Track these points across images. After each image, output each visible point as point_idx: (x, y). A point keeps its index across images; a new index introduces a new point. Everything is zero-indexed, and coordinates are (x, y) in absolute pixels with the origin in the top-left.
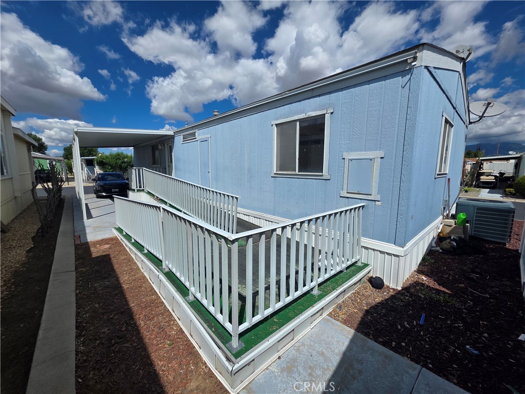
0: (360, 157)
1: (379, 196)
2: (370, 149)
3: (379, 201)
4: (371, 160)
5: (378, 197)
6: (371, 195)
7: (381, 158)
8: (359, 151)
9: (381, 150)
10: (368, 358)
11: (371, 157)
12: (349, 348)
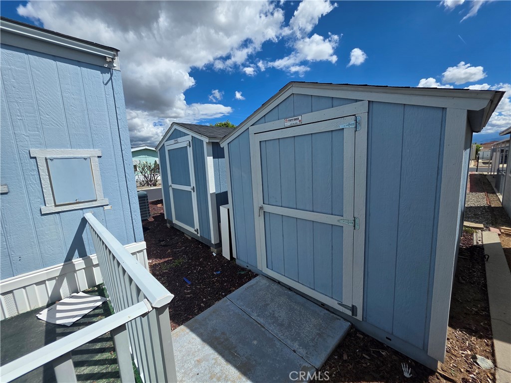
0: (66, 156)
1: (107, 199)
2: (80, 146)
3: (108, 205)
4: (85, 159)
5: (106, 201)
6: (96, 200)
7: (99, 157)
8: (61, 148)
9: (96, 148)
10: (213, 324)
11: (84, 156)
12: (200, 335)
